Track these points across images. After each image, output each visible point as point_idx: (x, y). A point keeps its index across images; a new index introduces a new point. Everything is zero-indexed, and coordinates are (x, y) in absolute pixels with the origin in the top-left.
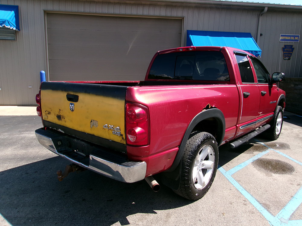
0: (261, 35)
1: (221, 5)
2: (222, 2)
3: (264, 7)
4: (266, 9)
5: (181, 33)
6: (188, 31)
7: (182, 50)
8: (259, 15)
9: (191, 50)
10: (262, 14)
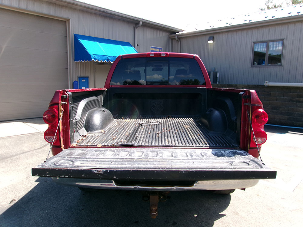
0: (137, 45)
1: (106, 12)
2: (107, 11)
3: (139, 21)
4: (141, 23)
5: (66, 37)
6: (75, 35)
7: (153, 55)
8: (135, 28)
9: (164, 55)
10: (137, 27)
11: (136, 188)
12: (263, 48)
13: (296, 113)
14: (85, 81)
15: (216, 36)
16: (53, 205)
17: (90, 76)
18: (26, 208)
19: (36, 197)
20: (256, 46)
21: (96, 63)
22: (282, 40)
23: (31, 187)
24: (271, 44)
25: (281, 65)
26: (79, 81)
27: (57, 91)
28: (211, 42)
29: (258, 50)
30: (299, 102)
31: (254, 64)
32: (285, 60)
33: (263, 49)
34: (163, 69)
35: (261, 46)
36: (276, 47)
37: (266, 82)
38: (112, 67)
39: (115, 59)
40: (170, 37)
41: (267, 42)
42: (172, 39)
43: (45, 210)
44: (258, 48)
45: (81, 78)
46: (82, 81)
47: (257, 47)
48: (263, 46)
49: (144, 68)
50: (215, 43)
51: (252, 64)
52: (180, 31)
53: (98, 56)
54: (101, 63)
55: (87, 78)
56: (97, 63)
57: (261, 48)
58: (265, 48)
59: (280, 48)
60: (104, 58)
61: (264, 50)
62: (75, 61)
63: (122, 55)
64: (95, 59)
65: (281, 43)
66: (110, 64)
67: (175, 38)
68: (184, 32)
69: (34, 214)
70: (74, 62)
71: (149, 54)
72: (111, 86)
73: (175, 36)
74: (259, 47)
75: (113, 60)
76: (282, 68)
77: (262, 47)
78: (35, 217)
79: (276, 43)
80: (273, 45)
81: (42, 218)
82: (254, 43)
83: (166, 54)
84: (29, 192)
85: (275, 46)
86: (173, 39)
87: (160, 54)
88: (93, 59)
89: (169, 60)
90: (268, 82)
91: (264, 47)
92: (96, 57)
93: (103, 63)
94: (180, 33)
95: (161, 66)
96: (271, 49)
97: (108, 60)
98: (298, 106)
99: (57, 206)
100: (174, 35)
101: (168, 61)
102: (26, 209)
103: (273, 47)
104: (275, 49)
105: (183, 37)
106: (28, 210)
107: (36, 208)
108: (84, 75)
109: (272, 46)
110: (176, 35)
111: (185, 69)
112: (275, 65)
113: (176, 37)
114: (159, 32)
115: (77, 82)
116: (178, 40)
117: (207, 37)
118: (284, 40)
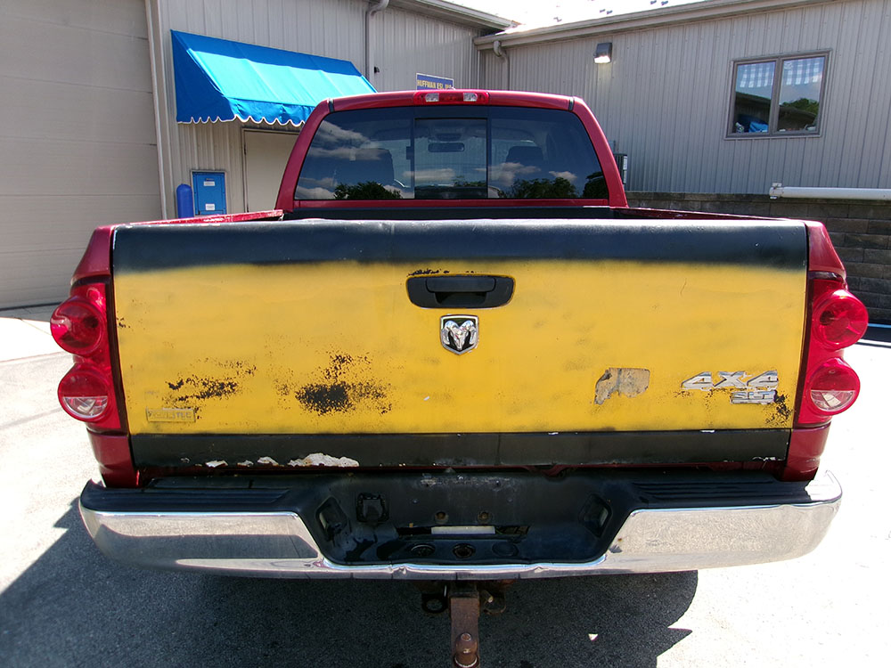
0: (376, 70)
5: (147, 39)
6: (176, 37)
7: (436, 100)
8: (366, 13)
9: (472, 100)
10: (374, 12)
11: (401, 573)
12: (763, 78)
13: (863, 279)
14: (213, 184)
15: (619, 43)
16: (115, 609)
17: (229, 170)
18: (19, 624)
19: (57, 580)
20: (743, 73)
21: (246, 126)
22: (823, 55)
23: (39, 544)
24: (788, 65)
25: (818, 134)
26: (196, 187)
27: (101, 228)
28: (604, 59)
29: (747, 85)
30: (872, 245)
31: (735, 129)
32: (831, 117)
33: (763, 83)
34: (463, 145)
35: (757, 73)
36: (804, 76)
37: (775, 185)
38: (298, 140)
39: (308, 116)
40: (476, 45)
41: (778, 61)
42: (483, 52)
43: (88, 631)
44: (748, 80)
45: (200, 175)
46: (206, 184)
47: (745, 76)
48: (764, 71)
49: (406, 143)
50: (615, 63)
51: (730, 128)
52: (508, 26)
53: (252, 104)
54: (263, 128)
55: (219, 175)
56: (249, 127)
57: (756, 79)
58: (770, 77)
59: (817, 78)
60: (272, 111)
61: (766, 85)
62: (178, 121)
63: (331, 100)
64: (243, 114)
65: (818, 62)
66: (292, 130)
67: (493, 49)
68: (520, 29)
69: (48, 648)
70: (176, 123)
71: (423, 95)
72: (297, 203)
73: (493, 43)
74: (753, 76)
75: (301, 117)
76: (822, 140)
77: (760, 75)
78: (51, 658)
79: (805, 63)
80: (795, 69)
81: (75, 660)
82: (738, 63)
83: (480, 95)
84: (35, 564)
85: (800, 72)
86: (485, 53)
87: (460, 96)
88: (236, 115)
89: (490, 113)
90: (780, 185)
91: (767, 74)
92: (246, 107)
93: (269, 128)
94: (509, 31)
95: (457, 136)
96: (789, 82)
97: (285, 117)
98: (870, 257)
99: (128, 614)
100: (488, 38)
101: (486, 119)
102: (22, 629)
103: (795, 76)
104: (801, 81)
105: (518, 46)
106: (26, 633)
107: (55, 622)
108: (211, 165)
109: (791, 73)
110: (495, 38)
111: (535, 145)
112: (797, 132)
113: (496, 45)
114: (441, 27)
115: (187, 190)
116: (500, 56)
117: (593, 45)
118: (828, 52)
